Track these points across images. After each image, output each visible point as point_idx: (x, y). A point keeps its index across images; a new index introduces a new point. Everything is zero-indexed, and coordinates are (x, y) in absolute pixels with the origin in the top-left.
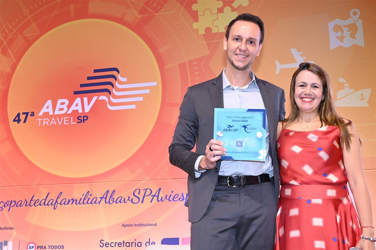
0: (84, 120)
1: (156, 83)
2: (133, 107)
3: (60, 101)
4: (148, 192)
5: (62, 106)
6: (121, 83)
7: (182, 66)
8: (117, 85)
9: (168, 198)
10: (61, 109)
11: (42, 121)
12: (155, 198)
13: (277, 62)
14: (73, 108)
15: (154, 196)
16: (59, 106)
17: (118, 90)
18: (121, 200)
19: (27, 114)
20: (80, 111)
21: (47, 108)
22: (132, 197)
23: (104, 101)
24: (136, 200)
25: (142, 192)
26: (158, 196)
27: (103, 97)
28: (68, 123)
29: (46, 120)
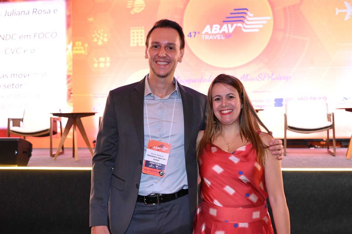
0: (229, 37)
1: (270, 18)
2: (257, 30)
3: (214, 26)
4: (266, 75)
5: (216, 29)
6: (249, 17)
7: (284, 9)
8: (247, 18)
9: (277, 78)
10: (216, 31)
11: (205, 37)
12: (270, 79)
13: (337, 9)
14: (223, 30)
15: (270, 77)
16: (214, 28)
17: (248, 21)
18: (252, 79)
19: (195, 33)
20: (227, 32)
21: (207, 29)
22: (258, 77)
23: (240, 27)
24: (260, 79)
25: (263, 76)
26: (272, 77)
27: (240, 25)
28: (220, 39)
29: (207, 37)
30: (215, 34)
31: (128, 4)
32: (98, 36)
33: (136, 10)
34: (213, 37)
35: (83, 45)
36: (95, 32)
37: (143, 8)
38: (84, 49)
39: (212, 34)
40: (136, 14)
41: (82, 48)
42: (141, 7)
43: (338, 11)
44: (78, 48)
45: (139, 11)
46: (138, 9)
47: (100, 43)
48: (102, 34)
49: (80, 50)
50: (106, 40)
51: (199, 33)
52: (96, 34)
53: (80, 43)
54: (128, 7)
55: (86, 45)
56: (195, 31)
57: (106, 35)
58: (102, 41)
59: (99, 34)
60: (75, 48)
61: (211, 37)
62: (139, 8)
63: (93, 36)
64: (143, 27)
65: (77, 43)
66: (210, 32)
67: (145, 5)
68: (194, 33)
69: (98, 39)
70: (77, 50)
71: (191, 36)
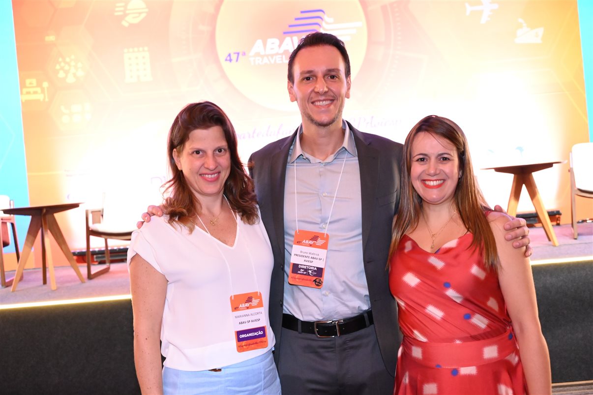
1: (361, 24)
3: (270, 41)
5: (273, 46)
8: (324, 25)
11: (254, 61)
13: (467, 5)
14: (284, 47)
16: (269, 45)
17: (325, 30)
19: (238, 54)
21: (258, 47)
28: (281, 62)
29: (259, 60)
30: (272, 56)
31: (117, 9)
32: (67, 67)
33: (131, 19)
34: (269, 60)
35: (39, 85)
36: (60, 60)
37: (143, 15)
38: (43, 91)
39: (267, 56)
40: (131, 25)
41: (39, 90)
42: (140, 13)
43: (469, 9)
44: (32, 90)
45: (136, 21)
46: (134, 18)
47: (70, 80)
48: (73, 63)
49: (35, 93)
50: (80, 73)
51: (244, 54)
52: (63, 64)
53: (34, 81)
54: (116, 14)
55: (45, 85)
56: (237, 51)
57: (80, 65)
58: (74, 75)
59: (68, 64)
60: (25, 90)
61: (266, 60)
62: (137, 15)
63: (58, 67)
64: (146, 49)
65: (28, 81)
66: (262, 53)
67: (147, 10)
68: (236, 55)
69: (67, 72)
70: (28, 93)
71: (230, 60)
